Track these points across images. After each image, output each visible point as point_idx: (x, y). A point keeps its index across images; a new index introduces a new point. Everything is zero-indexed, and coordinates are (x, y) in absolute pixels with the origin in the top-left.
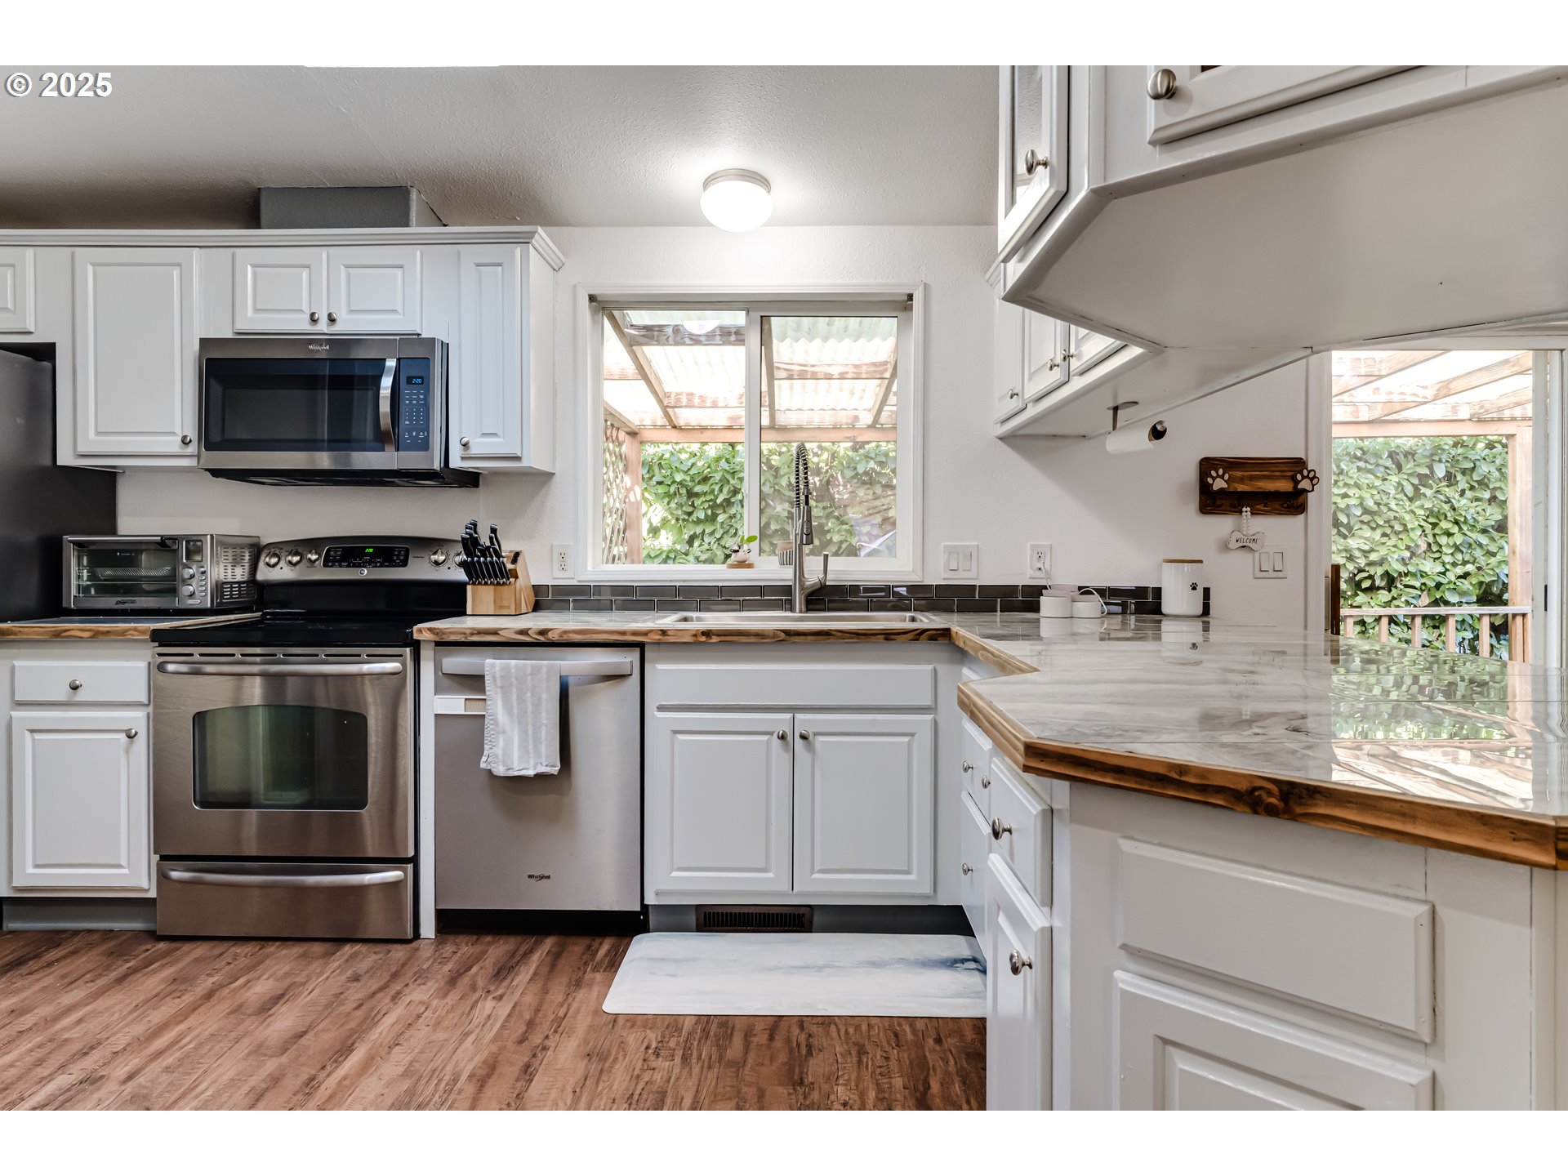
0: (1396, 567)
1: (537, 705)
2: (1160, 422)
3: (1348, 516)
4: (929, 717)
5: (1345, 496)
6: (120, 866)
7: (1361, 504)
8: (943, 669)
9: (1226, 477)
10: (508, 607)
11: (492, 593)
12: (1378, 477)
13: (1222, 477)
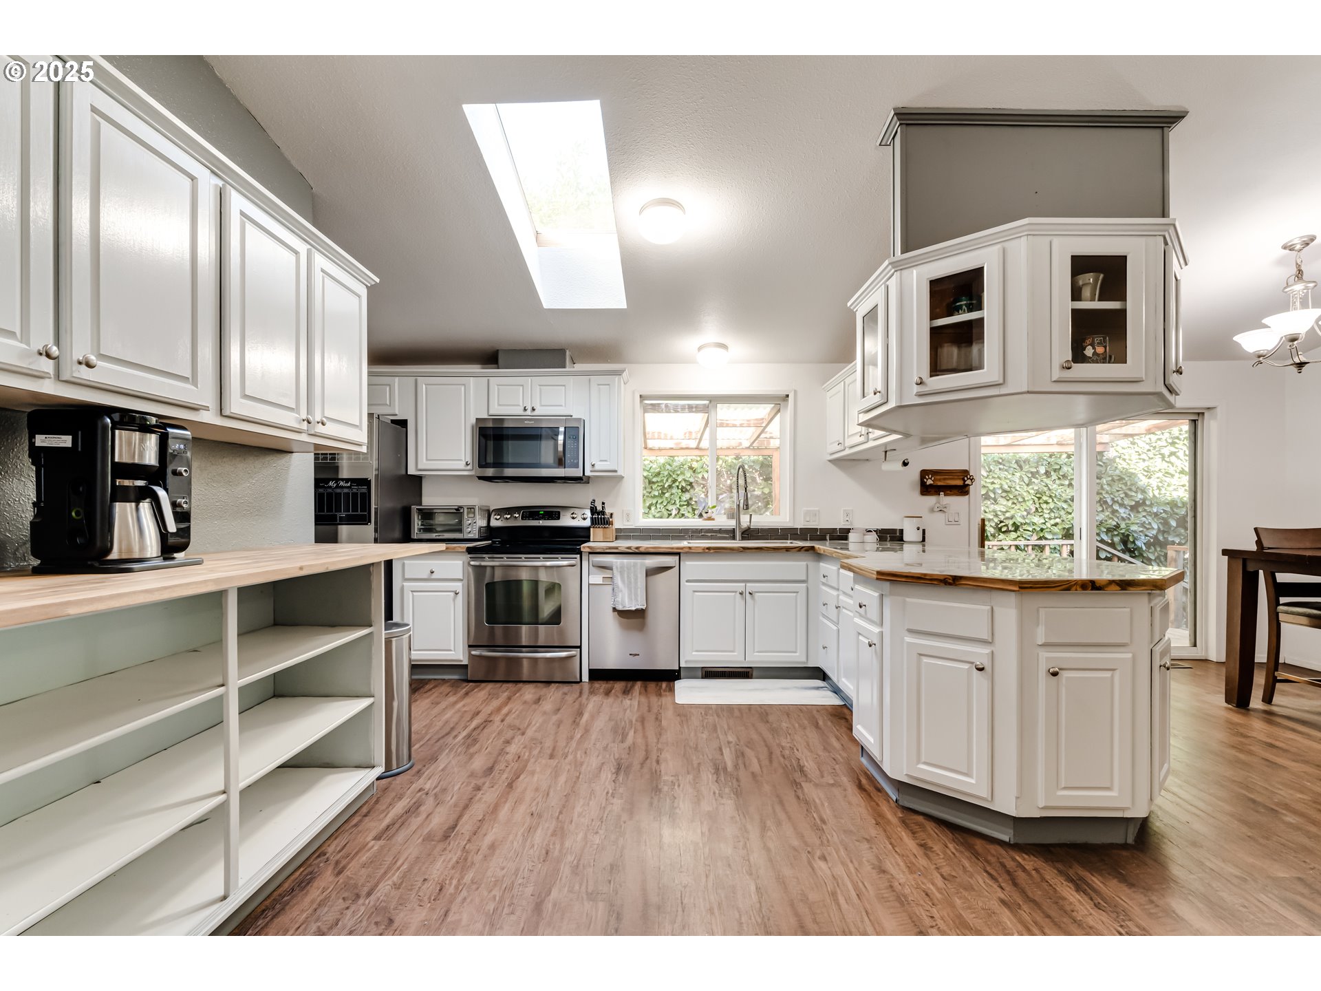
0: (1019, 520)
1: (636, 579)
2: (907, 459)
3: (994, 493)
4: (805, 585)
5: (993, 483)
6: (451, 650)
7: (1001, 487)
8: (812, 564)
9: (933, 478)
10: (609, 538)
11: (602, 532)
12: (1010, 474)
13: (931, 479)
